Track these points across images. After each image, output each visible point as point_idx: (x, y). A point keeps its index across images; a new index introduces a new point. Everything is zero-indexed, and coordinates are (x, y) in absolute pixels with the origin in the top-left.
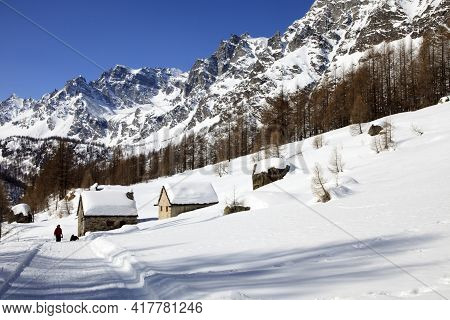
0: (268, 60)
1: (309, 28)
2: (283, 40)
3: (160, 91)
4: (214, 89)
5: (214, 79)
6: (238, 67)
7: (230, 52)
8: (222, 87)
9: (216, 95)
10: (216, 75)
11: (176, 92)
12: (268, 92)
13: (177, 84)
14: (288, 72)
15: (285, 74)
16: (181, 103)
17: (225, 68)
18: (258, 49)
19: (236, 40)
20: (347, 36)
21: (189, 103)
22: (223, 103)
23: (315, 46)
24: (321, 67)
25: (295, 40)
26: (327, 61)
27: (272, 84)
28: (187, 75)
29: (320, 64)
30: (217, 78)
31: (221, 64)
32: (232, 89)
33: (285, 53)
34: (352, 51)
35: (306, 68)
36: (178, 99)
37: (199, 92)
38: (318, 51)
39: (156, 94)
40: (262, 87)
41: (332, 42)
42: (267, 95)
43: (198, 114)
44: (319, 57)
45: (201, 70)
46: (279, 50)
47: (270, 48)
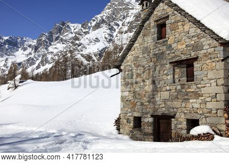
0: (81, 35)
1: (103, 20)
2: (89, 25)
3: (20, 49)
4: (51, 49)
5: (51, 44)
6: (64, 38)
7: (60, 30)
8: (55, 48)
9: (52, 52)
10: (52, 42)
11: (29, 50)
12: (82, 51)
13: (30, 46)
14: (93, 41)
15: (91, 42)
16: (32, 56)
17: (57, 38)
18: (75, 29)
19: (63, 24)
20: (123, 25)
21: (37, 56)
22: (56, 57)
23: (106, 28)
24: (110, 40)
25: (96, 25)
26: (113, 37)
27: (84, 47)
28: (35, 41)
29: (109, 38)
30: (52, 43)
31: (55, 36)
32: (61, 49)
33: (91, 32)
34: (126, 32)
35: (102, 39)
36: (30, 54)
37: (42, 50)
38: (108, 31)
39: (17, 51)
40: (79, 48)
41: (115, 27)
42: (81, 53)
43: (42, 62)
44: (109, 34)
45: (43, 39)
46: (87, 30)
47: (83, 29)
